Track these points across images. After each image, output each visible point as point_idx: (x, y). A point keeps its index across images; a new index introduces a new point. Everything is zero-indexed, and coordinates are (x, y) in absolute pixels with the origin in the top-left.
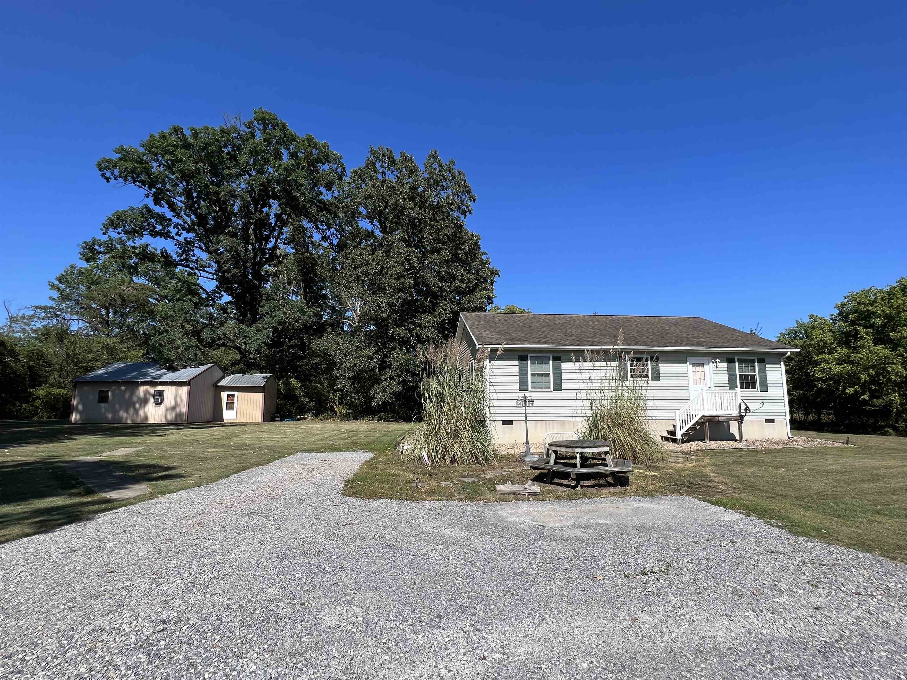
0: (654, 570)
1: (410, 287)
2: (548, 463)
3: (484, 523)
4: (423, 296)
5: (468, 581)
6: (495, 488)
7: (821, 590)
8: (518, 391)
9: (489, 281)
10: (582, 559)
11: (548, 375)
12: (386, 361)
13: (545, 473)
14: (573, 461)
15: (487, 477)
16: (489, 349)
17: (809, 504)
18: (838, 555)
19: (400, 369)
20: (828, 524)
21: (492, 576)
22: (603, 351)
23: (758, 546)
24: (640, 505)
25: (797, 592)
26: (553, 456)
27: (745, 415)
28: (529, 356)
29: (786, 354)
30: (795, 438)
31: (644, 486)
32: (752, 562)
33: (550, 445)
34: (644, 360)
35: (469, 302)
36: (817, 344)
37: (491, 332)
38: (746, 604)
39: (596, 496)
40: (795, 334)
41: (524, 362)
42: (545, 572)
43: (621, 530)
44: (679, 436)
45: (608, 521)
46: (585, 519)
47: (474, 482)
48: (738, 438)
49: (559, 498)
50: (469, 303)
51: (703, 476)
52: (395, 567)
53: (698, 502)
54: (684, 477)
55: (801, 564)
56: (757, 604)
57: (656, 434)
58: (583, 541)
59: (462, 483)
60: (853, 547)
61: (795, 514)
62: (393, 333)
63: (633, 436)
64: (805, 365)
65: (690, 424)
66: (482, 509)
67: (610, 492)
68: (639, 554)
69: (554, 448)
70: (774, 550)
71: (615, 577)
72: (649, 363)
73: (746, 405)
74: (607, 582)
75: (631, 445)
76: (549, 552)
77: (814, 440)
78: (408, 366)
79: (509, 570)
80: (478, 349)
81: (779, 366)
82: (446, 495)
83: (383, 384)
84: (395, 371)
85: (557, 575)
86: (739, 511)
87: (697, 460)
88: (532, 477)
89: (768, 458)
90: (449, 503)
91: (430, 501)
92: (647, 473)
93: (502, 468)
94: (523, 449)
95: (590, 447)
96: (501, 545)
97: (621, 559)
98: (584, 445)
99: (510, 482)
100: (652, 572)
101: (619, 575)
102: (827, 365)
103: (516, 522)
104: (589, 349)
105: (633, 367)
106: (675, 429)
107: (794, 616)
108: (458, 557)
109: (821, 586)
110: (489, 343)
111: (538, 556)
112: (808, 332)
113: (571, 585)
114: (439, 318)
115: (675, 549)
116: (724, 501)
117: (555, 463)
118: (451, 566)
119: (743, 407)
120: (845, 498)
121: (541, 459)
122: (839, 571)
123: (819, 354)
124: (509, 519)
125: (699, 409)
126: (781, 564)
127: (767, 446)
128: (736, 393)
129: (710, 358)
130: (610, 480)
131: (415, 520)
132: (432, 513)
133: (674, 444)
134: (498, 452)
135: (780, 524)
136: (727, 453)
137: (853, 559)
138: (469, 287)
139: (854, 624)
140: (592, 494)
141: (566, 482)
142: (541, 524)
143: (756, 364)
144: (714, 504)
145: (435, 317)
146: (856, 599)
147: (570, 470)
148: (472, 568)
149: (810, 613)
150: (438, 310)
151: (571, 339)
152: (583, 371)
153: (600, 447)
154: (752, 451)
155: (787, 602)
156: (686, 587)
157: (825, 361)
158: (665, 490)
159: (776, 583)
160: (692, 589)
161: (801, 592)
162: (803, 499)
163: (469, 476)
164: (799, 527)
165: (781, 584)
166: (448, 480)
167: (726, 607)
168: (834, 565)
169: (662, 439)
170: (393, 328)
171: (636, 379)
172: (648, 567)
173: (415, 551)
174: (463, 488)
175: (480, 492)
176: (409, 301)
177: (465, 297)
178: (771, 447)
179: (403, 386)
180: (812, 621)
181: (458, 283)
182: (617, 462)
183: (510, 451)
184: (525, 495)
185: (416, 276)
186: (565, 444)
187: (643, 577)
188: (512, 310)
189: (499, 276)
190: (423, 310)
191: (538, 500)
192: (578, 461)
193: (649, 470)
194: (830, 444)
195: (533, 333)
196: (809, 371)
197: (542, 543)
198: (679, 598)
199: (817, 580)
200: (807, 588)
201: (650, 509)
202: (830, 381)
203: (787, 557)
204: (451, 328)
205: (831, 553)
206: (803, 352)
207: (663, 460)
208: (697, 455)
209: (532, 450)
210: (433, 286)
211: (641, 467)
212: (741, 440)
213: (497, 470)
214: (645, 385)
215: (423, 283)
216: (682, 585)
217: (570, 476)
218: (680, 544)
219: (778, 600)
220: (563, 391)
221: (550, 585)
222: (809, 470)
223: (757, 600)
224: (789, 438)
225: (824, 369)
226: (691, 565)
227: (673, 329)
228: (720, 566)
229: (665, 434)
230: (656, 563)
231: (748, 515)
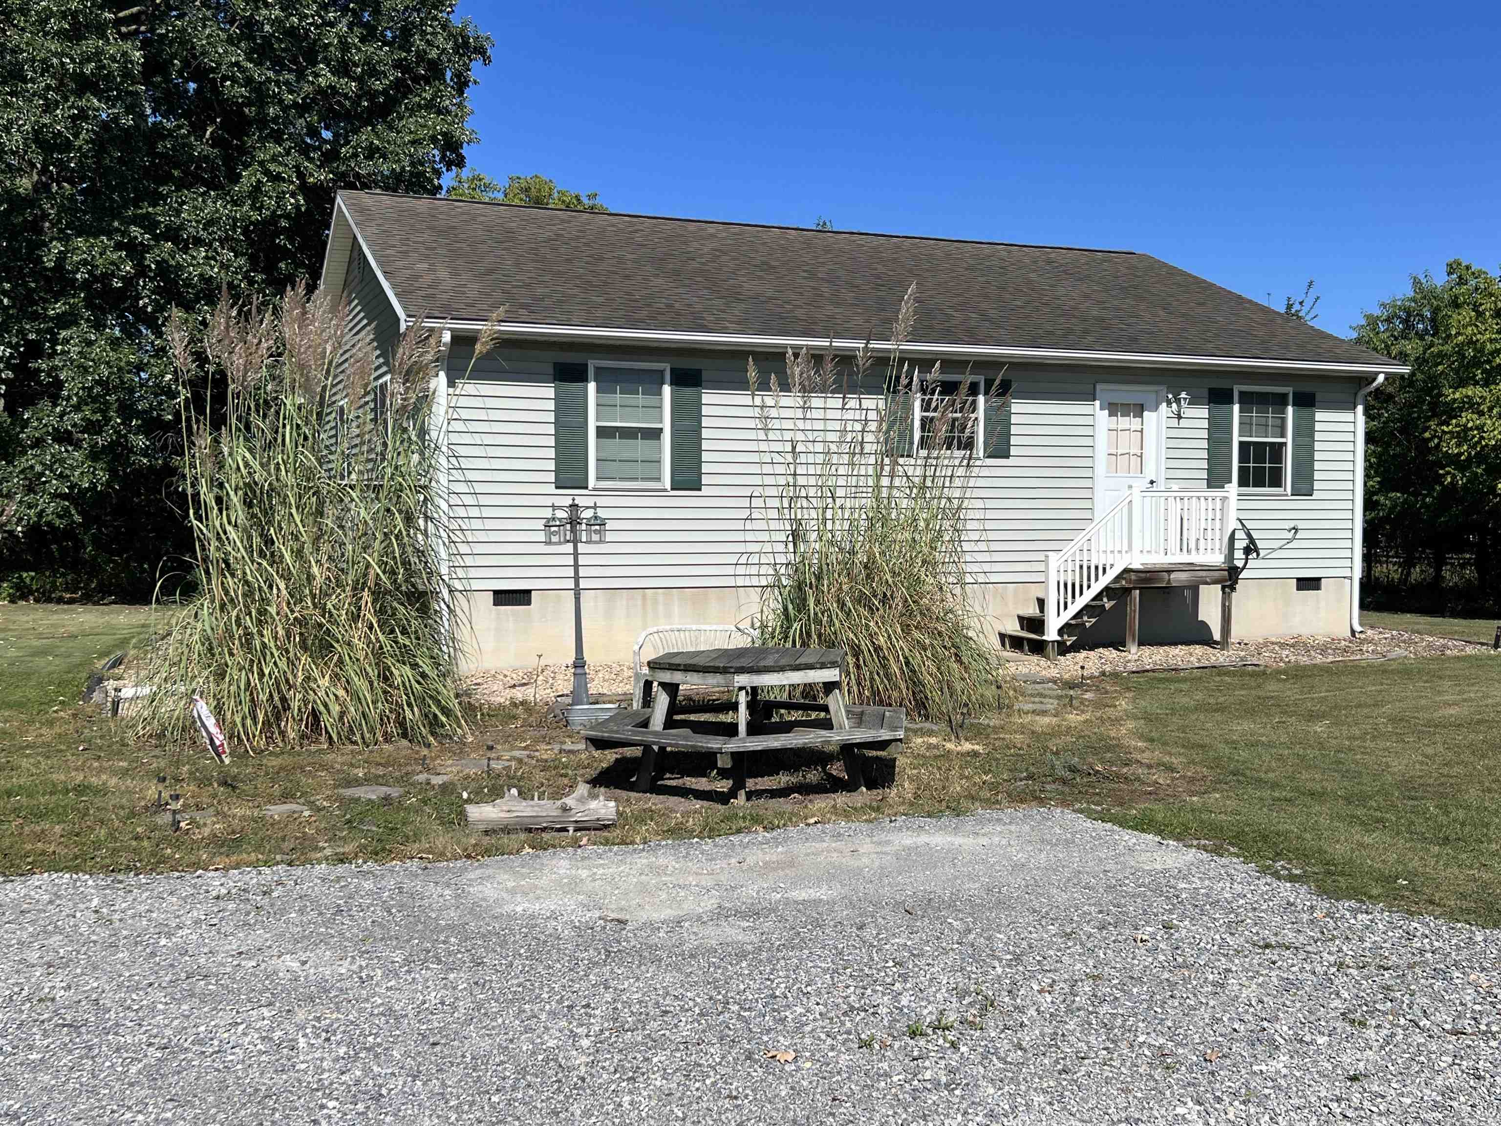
0: (943, 1022)
1: (127, 74)
2: (645, 724)
3: (420, 927)
4: (186, 115)
5: (360, 1107)
6: (462, 815)
7: (1371, 1033)
8: (552, 489)
9: (448, 75)
10: (736, 1008)
11: (655, 434)
12: (38, 370)
13: (634, 760)
14: (727, 718)
15: (437, 780)
16: (447, 337)
17: (1379, 814)
18: (1426, 941)
19: (95, 400)
20: (1416, 863)
21: (444, 1085)
22: (836, 356)
23: (1232, 934)
24: (923, 839)
25: (1312, 1042)
26: (662, 701)
27: (1244, 568)
28: (592, 365)
29: (1374, 380)
30: (1370, 632)
31: (939, 784)
32: (1211, 977)
33: (654, 665)
34: (964, 389)
35: (372, 152)
36: (1458, 353)
37: (455, 274)
38: (1184, 1087)
39: (791, 819)
40: (1406, 321)
41: (574, 387)
42: (617, 1057)
43: (861, 915)
44: (1051, 634)
45: (822, 893)
46: (750, 891)
47: (387, 800)
48: (1217, 636)
49: (678, 832)
50: (369, 157)
51: (1109, 748)
52: (94, 1091)
53: (1088, 824)
54: (1057, 753)
55: (1333, 970)
56: (1210, 1082)
57: (987, 627)
58: (742, 955)
59: (347, 803)
60: (1466, 917)
61: (1338, 841)
62: (61, 258)
63: (916, 634)
64: (1419, 418)
65: (1089, 595)
66: (418, 884)
67: (834, 806)
68: (905, 981)
69: (667, 677)
70: (1273, 940)
71: (832, 1049)
72: (981, 399)
73: (1249, 536)
74: (808, 1065)
75: (907, 663)
76: (636, 996)
77: (1416, 638)
78: (132, 391)
79: (502, 1063)
80: (405, 334)
81: (1348, 416)
82: (287, 845)
83: (30, 460)
84: (77, 408)
85: (655, 1060)
86: (1195, 842)
87: (1098, 705)
88: (593, 773)
89: (1291, 692)
90: (298, 871)
91: (226, 869)
92: (949, 746)
93: (490, 748)
94: (565, 685)
95: (782, 669)
96: (477, 990)
97: (853, 998)
98: (762, 664)
99: (514, 791)
100: (939, 1027)
101: (844, 1044)
102: (1475, 416)
103: (532, 917)
104: (800, 347)
105: (931, 414)
106: (1042, 610)
107: (1296, 1101)
108: (328, 1040)
109: (1373, 1023)
110: (447, 312)
111: (597, 1012)
112: (1440, 315)
113: (697, 1085)
114: (253, 207)
115: (1009, 957)
116: (1160, 817)
117: (669, 723)
118: (303, 1066)
119: (1241, 543)
120: (1467, 791)
121: (623, 713)
122: (1423, 981)
123: (1461, 383)
124: (508, 908)
125: (1118, 548)
126: (1285, 975)
127: (1293, 658)
128: (1224, 499)
129: (1164, 388)
130: (837, 769)
131: (169, 935)
132: (231, 906)
133: (1035, 658)
134: (479, 697)
135: (1298, 872)
136: (1184, 680)
137: (1458, 948)
138: (372, 95)
139: (1436, 1106)
140: (781, 815)
141: (701, 784)
142: (613, 915)
143: (1290, 409)
144: (1130, 827)
145: (235, 203)
146: (1451, 1046)
147: (714, 743)
148: (376, 1069)
149: (1337, 1092)
150: (248, 177)
151: (738, 309)
152: (776, 424)
153: (810, 667)
154: (1253, 675)
155: (1284, 1071)
156: (1028, 1059)
157: (1471, 405)
158: (997, 794)
159: (1265, 1024)
160: (1046, 1061)
161: (1321, 1040)
162: (1363, 799)
163: (368, 780)
164: (1342, 874)
165: (1278, 1027)
166: (293, 796)
167: (1131, 1099)
168: (1411, 967)
169: (1003, 645)
170: (65, 239)
171: (935, 453)
172: (929, 1012)
173: (168, 1032)
174: (349, 822)
175: (408, 830)
176: (127, 131)
177: (356, 131)
178: (1304, 660)
179: (113, 472)
180: (1339, 1110)
181: (326, 77)
182: (862, 713)
183: (519, 694)
184: (565, 830)
185: (152, 30)
186: (701, 661)
187: (912, 1042)
188: (533, 193)
189: (487, 60)
190: (186, 172)
191: (607, 842)
192: (742, 716)
193: (957, 737)
194: (1455, 648)
195: (606, 284)
196: (1427, 435)
197: (612, 971)
198: (1007, 1088)
199: (1365, 1008)
200: (1339, 1030)
201: (949, 851)
202: (1478, 467)
203: (1302, 955)
204: (301, 249)
205: (1410, 936)
206: (1419, 376)
207: (1000, 708)
208: (1098, 689)
209: (594, 688)
210: (225, 78)
211: (935, 728)
212: (1224, 643)
213: (473, 755)
214: (961, 471)
215: (186, 63)
216: (1019, 1053)
217: (714, 765)
218: (1024, 944)
219: (1264, 1068)
220: (705, 491)
221: (630, 1092)
222: (1392, 720)
223: (1212, 1073)
224: (1353, 632)
225: (1466, 429)
226: (1049, 999)
227: (1061, 291)
228: (1127, 993)
229: (1013, 628)
230: (954, 1000)
231: (1218, 851)
